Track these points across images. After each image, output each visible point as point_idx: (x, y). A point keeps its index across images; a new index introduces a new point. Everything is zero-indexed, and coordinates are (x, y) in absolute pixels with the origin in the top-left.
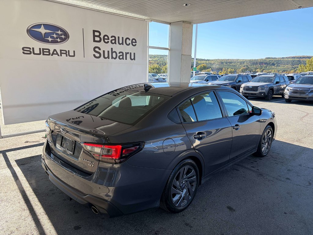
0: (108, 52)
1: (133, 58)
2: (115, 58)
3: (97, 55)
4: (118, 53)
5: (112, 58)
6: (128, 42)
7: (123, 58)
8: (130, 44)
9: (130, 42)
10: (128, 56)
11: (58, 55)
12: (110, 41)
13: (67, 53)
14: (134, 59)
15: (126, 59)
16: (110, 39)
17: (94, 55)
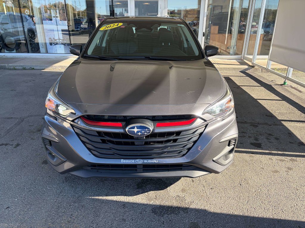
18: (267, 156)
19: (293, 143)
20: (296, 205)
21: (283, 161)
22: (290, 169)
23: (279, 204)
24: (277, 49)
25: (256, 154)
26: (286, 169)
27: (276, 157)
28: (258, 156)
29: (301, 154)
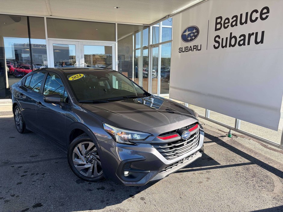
0: (227, 38)
1: (259, 40)
2: (233, 46)
3: (217, 45)
4: (238, 37)
5: (230, 46)
6: (255, 16)
7: (244, 44)
8: (257, 18)
9: (258, 15)
10: (253, 38)
11: (192, 51)
12: (230, 24)
13: (197, 48)
14: (262, 41)
15: (249, 44)
16: (231, 21)
17: (214, 46)
18: (191, 172)
19: (204, 159)
20: (221, 204)
21: (202, 173)
22: (208, 178)
23: (210, 206)
24: (174, 89)
25: (184, 172)
26: (206, 179)
27: (197, 172)
28: (185, 173)
29: (211, 166)
